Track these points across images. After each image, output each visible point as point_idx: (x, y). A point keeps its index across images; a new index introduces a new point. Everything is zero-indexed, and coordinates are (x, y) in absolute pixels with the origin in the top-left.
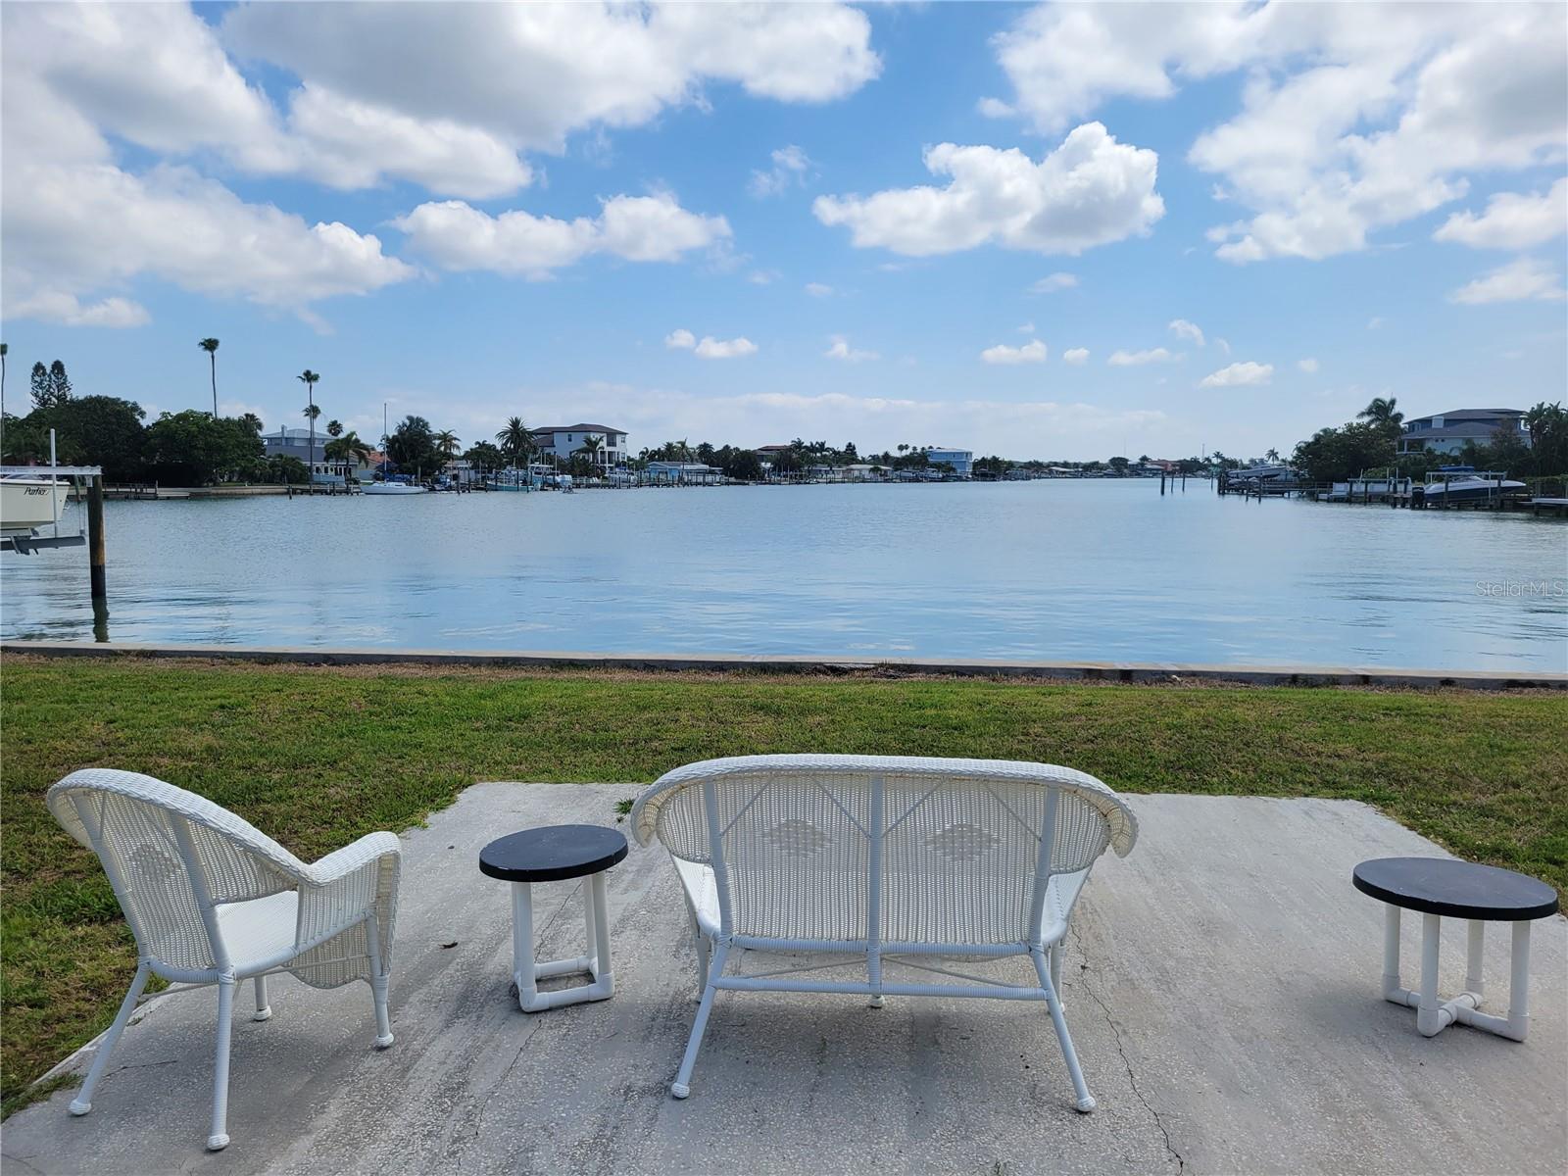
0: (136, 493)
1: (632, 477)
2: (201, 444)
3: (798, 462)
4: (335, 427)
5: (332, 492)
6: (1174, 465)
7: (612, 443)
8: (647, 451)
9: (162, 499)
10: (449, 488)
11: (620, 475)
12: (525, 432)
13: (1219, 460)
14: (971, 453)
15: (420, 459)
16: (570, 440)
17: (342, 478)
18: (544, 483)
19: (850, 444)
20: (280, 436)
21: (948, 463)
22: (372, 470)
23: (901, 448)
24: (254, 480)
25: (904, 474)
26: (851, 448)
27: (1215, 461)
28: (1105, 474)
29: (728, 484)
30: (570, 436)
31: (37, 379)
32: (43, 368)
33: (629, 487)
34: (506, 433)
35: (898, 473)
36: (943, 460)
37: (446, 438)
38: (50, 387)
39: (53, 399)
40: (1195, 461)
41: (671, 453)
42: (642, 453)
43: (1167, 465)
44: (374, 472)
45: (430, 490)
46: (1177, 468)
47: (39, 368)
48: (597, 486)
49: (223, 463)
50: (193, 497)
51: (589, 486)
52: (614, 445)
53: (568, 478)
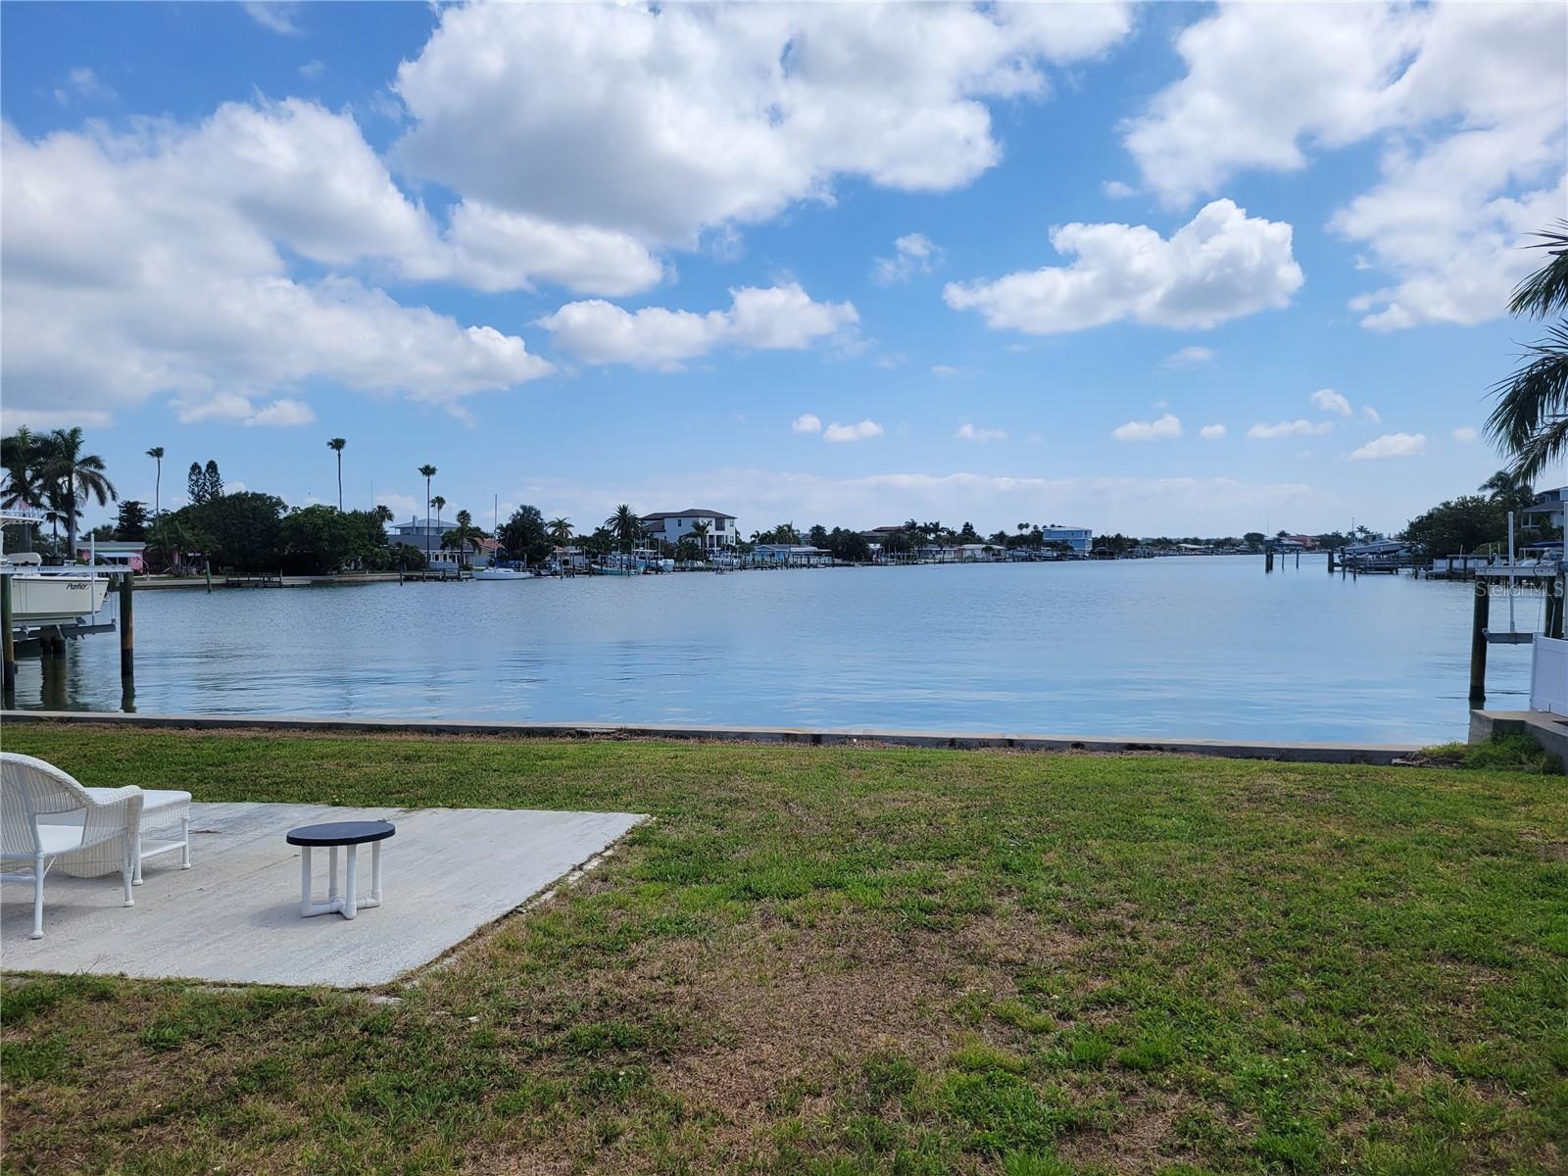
0: (264, 581)
1: (735, 561)
2: (325, 535)
3: (908, 542)
4: (464, 516)
5: (444, 580)
6: (1313, 541)
7: (720, 527)
8: (758, 534)
9: (286, 587)
10: (555, 574)
11: (724, 558)
12: (635, 519)
13: (1364, 535)
14: (1091, 532)
15: (531, 545)
16: (680, 525)
17: (456, 565)
18: (648, 567)
19: (967, 523)
20: (411, 526)
21: (1065, 541)
22: (485, 557)
23: (1021, 527)
24: (375, 567)
25: (1016, 553)
26: (968, 528)
27: (1359, 535)
28: (1238, 551)
29: (834, 565)
30: (680, 521)
31: (194, 477)
32: (199, 468)
33: (732, 570)
34: (614, 520)
35: (1011, 552)
36: (1059, 539)
37: (561, 525)
38: (205, 484)
39: (207, 496)
40: (1337, 536)
41: (784, 535)
42: (753, 536)
43: (1306, 540)
44: (489, 558)
45: (536, 575)
46: (1318, 543)
47: (195, 467)
48: (700, 569)
49: (345, 553)
50: (315, 585)
51: (693, 570)
52: (723, 529)
53: (671, 562)
